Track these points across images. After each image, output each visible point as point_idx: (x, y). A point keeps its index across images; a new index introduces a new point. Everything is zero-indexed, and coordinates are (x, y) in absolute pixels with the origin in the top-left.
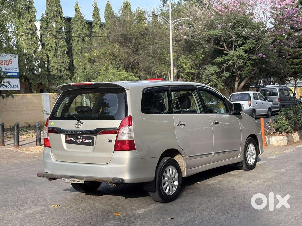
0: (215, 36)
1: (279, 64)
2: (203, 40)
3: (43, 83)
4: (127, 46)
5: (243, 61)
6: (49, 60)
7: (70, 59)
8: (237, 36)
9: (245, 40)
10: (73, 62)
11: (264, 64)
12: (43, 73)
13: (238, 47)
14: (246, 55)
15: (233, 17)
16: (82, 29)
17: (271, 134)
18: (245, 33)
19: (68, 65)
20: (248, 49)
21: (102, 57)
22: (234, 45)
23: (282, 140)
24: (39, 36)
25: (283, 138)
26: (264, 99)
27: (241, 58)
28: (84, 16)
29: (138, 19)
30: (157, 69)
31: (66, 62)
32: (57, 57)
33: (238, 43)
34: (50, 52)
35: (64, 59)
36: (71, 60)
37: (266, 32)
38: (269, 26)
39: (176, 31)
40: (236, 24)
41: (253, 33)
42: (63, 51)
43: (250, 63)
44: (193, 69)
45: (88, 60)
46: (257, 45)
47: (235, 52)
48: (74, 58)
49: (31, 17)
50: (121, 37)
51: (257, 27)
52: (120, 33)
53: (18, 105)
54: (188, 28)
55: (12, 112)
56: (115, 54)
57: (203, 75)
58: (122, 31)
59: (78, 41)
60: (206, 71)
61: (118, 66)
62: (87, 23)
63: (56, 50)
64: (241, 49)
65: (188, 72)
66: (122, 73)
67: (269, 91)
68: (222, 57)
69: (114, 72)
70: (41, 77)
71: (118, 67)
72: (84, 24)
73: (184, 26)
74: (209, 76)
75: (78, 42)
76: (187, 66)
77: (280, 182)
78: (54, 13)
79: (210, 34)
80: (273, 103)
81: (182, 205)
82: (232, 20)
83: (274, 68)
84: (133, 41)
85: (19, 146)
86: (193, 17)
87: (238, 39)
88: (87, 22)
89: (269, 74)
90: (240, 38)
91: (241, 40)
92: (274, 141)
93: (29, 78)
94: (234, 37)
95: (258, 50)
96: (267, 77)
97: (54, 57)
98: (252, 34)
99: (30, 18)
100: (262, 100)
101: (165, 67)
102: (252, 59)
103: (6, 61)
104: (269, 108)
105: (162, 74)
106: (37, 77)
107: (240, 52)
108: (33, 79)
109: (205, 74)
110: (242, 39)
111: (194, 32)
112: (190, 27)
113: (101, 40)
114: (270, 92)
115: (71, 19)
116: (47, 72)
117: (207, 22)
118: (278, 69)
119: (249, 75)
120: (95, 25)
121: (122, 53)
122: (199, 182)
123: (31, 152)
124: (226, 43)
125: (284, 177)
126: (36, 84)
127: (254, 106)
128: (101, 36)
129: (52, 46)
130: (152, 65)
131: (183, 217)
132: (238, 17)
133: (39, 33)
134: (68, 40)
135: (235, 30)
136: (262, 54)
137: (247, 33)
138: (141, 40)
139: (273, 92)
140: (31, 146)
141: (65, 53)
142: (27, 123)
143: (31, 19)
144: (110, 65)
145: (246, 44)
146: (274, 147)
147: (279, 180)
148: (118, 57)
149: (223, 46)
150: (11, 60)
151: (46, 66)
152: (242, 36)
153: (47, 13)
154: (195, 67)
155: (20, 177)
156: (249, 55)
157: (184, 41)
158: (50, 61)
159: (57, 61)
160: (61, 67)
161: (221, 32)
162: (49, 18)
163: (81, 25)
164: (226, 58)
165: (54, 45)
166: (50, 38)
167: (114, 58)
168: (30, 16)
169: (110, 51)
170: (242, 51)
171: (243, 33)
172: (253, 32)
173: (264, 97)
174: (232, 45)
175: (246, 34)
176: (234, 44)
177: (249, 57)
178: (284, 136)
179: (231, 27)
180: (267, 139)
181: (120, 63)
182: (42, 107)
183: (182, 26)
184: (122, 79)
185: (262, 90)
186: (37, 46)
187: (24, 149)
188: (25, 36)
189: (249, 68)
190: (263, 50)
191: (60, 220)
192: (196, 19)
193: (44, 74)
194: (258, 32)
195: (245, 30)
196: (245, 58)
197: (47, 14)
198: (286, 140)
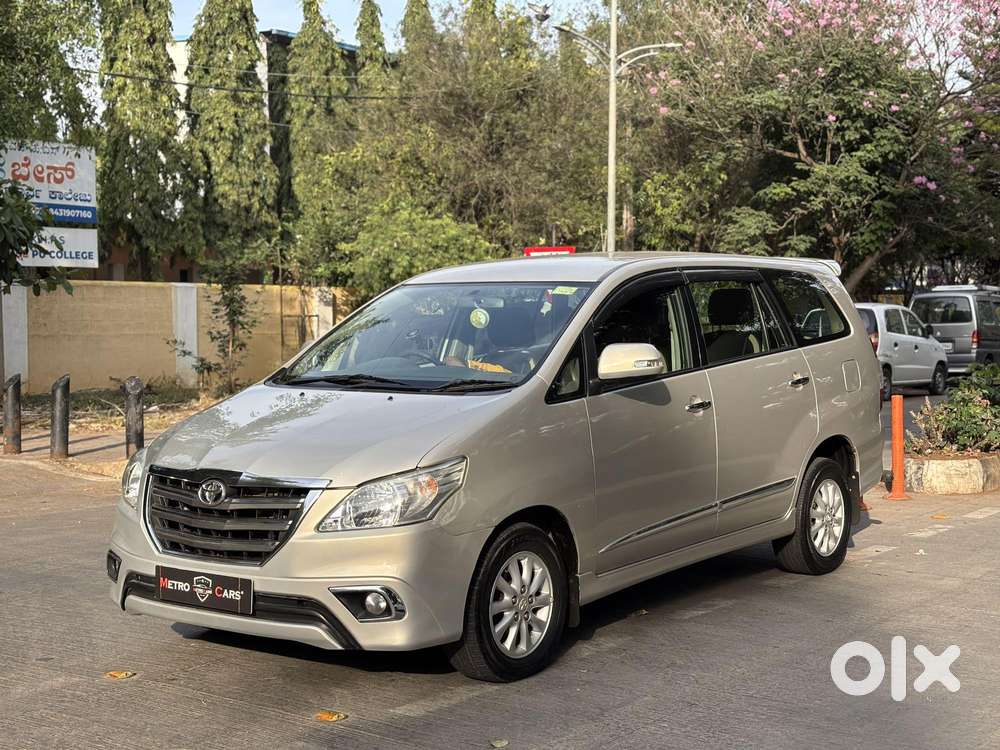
0: (768, 109)
1: (983, 217)
2: (726, 123)
3: (188, 249)
4: (465, 135)
5: (860, 198)
6: (213, 172)
7: (280, 172)
8: (843, 113)
9: (870, 130)
10: (290, 185)
11: (931, 213)
12: (189, 215)
13: (846, 151)
14: (871, 180)
15: (830, 49)
16: (327, 73)
17: (929, 451)
18: (870, 106)
19: (272, 192)
20: (880, 160)
21: (380, 169)
22: (833, 145)
23: (966, 474)
24: (182, 90)
25: (970, 466)
26: (922, 329)
27: (855, 190)
28: (333, 30)
29: (507, 41)
30: (565, 217)
31: (266, 180)
32: (238, 165)
33: (847, 138)
34: (215, 147)
35: (261, 170)
36: (287, 178)
37: (943, 103)
38: (955, 83)
39: (638, 90)
40: (839, 73)
41: (897, 105)
42: (258, 145)
43: (884, 208)
44: (689, 221)
45: (333, 176)
46: (911, 148)
47: (835, 167)
48: (295, 169)
49: (154, 26)
50: (447, 103)
51: (911, 86)
52: (443, 89)
53: (89, 318)
54: (677, 81)
55: (69, 340)
56: (423, 158)
57: (723, 241)
58: (450, 83)
59: (311, 112)
60: (732, 228)
61: (432, 198)
62: (343, 55)
63: (238, 140)
64: (855, 159)
65: (672, 231)
66: (442, 225)
67: (943, 305)
68: (788, 182)
69: (414, 220)
70: (184, 230)
71: (431, 203)
72: (333, 58)
73: (662, 74)
74: (740, 246)
75: (311, 117)
76: (667, 211)
77: (934, 622)
78: (233, 15)
79: (749, 104)
80: (954, 347)
81: (568, 692)
82: (829, 58)
83: (964, 228)
84: (486, 117)
85: (68, 455)
86: (694, 44)
87: (847, 122)
88: (345, 52)
89: (948, 248)
90: (854, 122)
91: (856, 129)
92: (938, 477)
93: (141, 231)
94: (832, 118)
95: (912, 163)
96: (942, 259)
97: (229, 163)
98: (894, 108)
99: (149, 32)
100: (915, 334)
101: (589, 211)
102: (892, 194)
103: (56, 169)
104: (941, 363)
105: (580, 233)
106: (171, 227)
107: (850, 167)
108: (153, 235)
109: (728, 238)
110: (860, 123)
111: (697, 93)
112: (683, 78)
113: (379, 110)
114: (945, 307)
115: (292, 38)
116: (205, 211)
117: (744, 64)
118: (980, 230)
119: (877, 248)
120: (368, 62)
121: (447, 157)
122: (645, 612)
123: (106, 478)
124: (803, 137)
125: (954, 606)
126: (163, 251)
127: (888, 353)
128: (377, 95)
129: (224, 125)
130: (548, 201)
131: (560, 739)
132: (850, 49)
133: (180, 80)
134: (279, 107)
135: (835, 94)
136: (924, 179)
137: (877, 105)
138: (513, 115)
139: (958, 309)
140: (109, 459)
141: (263, 152)
142: (119, 381)
143: (152, 34)
144: (405, 196)
145: (871, 142)
146: (935, 497)
147: (931, 617)
148: (434, 171)
149: (793, 147)
150: (71, 167)
151: (202, 193)
152: (860, 114)
153: (210, 16)
154: (696, 214)
155: (37, 563)
156: (881, 182)
157: (662, 123)
158: (215, 177)
159: (237, 178)
160: (250, 200)
161: (786, 98)
162: (215, 33)
163: (323, 60)
164: (802, 185)
165: (229, 125)
166: (216, 100)
167: (419, 173)
168: (151, 25)
169: (406, 148)
170: (858, 164)
171: (865, 104)
172: (896, 101)
173: (924, 326)
174: (824, 146)
175: (873, 107)
176: (832, 139)
177: (879, 188)
178: (971, 461)
179: (823, 81)
180: (914, 467)
181: (439, 192)
182: (171, 328)
183: (657, 73)
184: (440, 244)
185: (918, 301)
186: (170, 124)
187: (85, 468)
188: (134, 89)
189: (879, 223)
190: (931, 166)
191: (118, 728)
192: (704, 48)
193: (191, 219)
194: (913, 104)
195: (871, 93)
196: (867, 188)
197: (210, 18)
198: (980, 475)
